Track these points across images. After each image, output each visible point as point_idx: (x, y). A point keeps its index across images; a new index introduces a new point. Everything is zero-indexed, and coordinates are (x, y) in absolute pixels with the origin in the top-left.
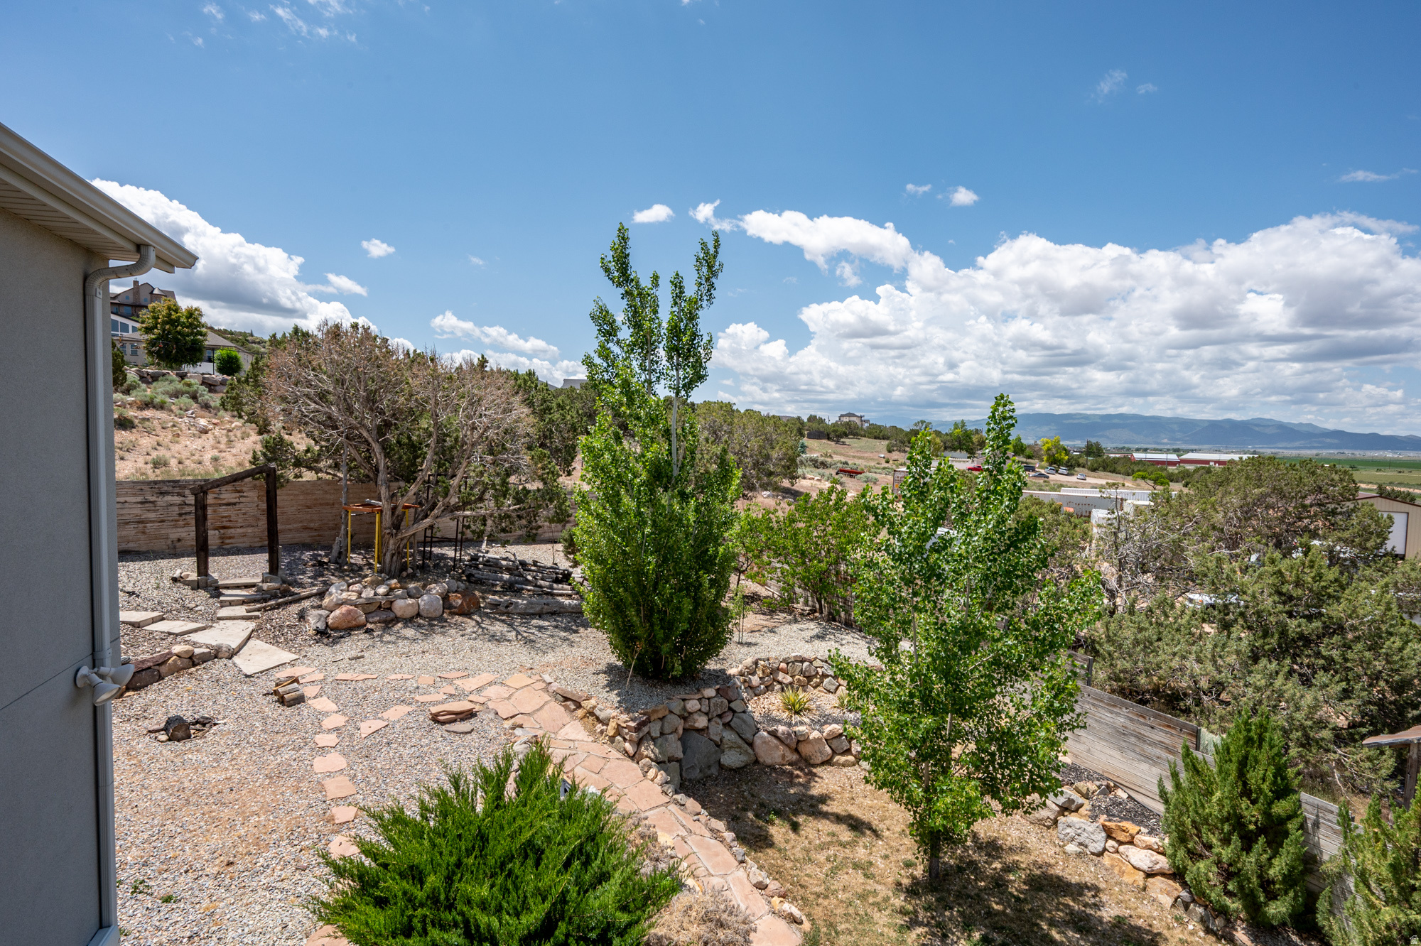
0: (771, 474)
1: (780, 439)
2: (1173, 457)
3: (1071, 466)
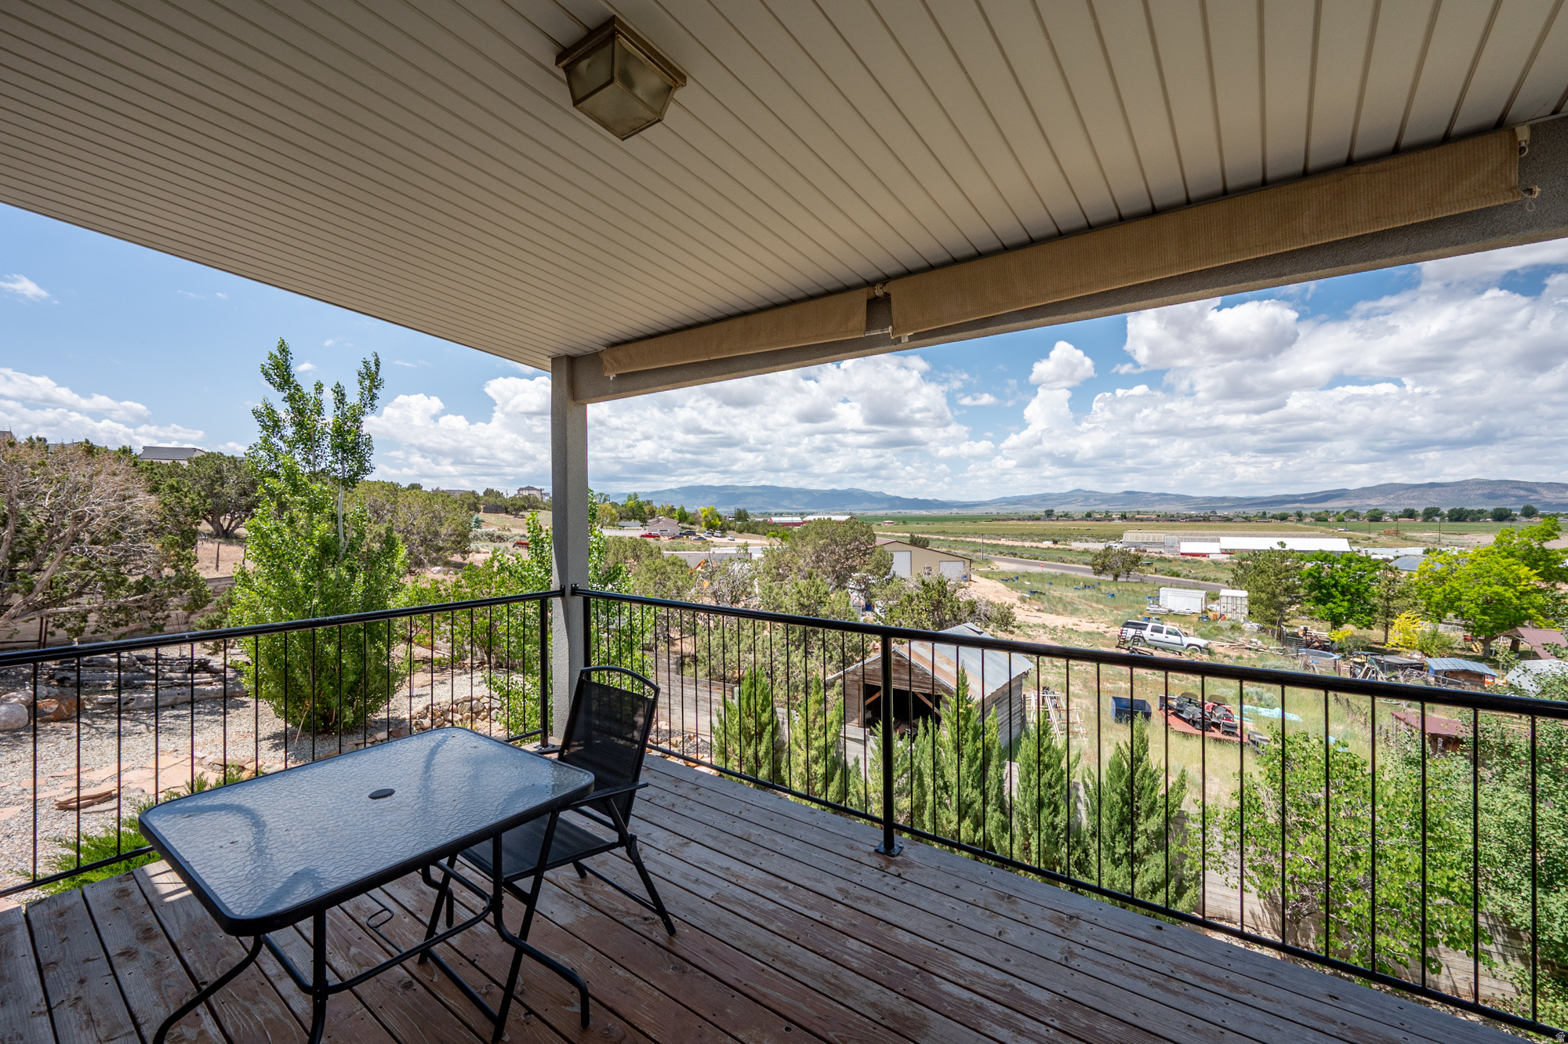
0: (440, 549)
1: (450, 516)
2: (797, 519)
3: (724, 530)
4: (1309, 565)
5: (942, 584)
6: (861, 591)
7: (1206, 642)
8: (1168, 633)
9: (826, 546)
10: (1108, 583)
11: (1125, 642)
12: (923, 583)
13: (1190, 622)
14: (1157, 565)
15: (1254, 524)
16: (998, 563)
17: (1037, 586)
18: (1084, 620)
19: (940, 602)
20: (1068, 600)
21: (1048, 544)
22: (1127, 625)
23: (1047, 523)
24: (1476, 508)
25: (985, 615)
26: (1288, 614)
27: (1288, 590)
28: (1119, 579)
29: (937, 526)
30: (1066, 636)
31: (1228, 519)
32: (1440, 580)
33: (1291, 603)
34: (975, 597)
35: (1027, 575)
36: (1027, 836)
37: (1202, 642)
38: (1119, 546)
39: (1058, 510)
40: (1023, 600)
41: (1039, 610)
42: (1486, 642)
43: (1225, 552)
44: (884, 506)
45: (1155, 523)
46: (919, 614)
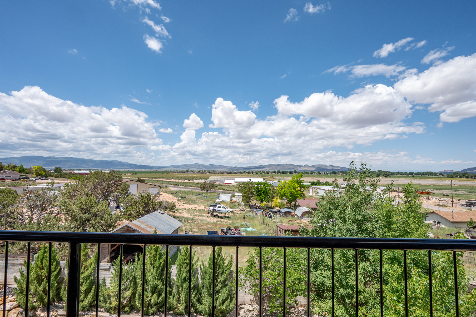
2: (87, 172)
3: (47, 176)
4: (256, 186)
5: (149, 196)
6: (115, 200)
7: (232, 210)
8: (222, 208)
9: (99, 183)
10: (205, 193)
11: (210, 212)
12: (141, 196)
13: (228, 204)
14: (219, 187)
15: (242, 174)
16: (170, 188)
17: (183, 195)
18: (198, 206)
19: (148, 203)
20: (193, 199)
21: (187, 181)
22: (211, 206)
23: (187, 174)
24: (286, 171)
25: (165, 207)
26: (251, 200)
27: (251, 193)
28: (208, 192)
29: (149, 175)
30: (192, 211)
31: (236, 173)
32: (282, 188)
33: (252, 197)
34: (162, 200)
35: (180, 192)
36: (179, 294)
37: (231, 210)
38: (208, 181)
39: (190, 170)
40: (178, 200)
41: (184, 203)
42: (290, 204)
43: (236, 182)
44: (128, 167)
45: (218, 174)
46: (139, 208)
